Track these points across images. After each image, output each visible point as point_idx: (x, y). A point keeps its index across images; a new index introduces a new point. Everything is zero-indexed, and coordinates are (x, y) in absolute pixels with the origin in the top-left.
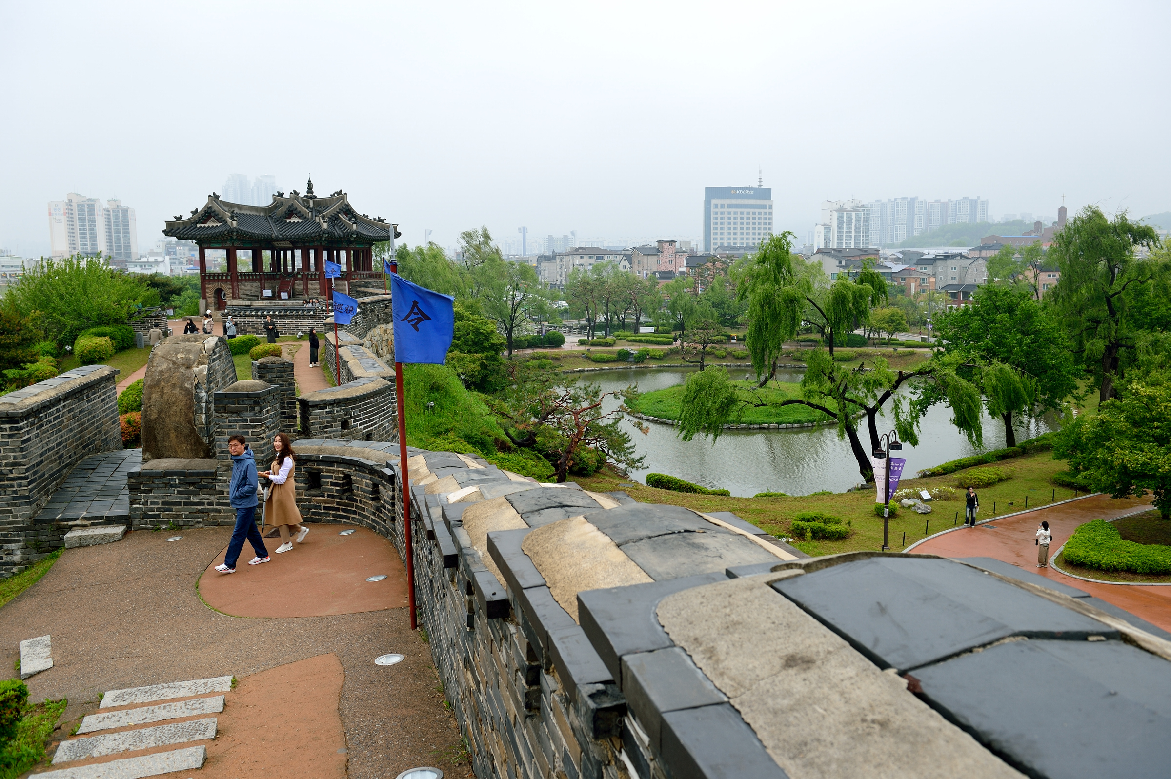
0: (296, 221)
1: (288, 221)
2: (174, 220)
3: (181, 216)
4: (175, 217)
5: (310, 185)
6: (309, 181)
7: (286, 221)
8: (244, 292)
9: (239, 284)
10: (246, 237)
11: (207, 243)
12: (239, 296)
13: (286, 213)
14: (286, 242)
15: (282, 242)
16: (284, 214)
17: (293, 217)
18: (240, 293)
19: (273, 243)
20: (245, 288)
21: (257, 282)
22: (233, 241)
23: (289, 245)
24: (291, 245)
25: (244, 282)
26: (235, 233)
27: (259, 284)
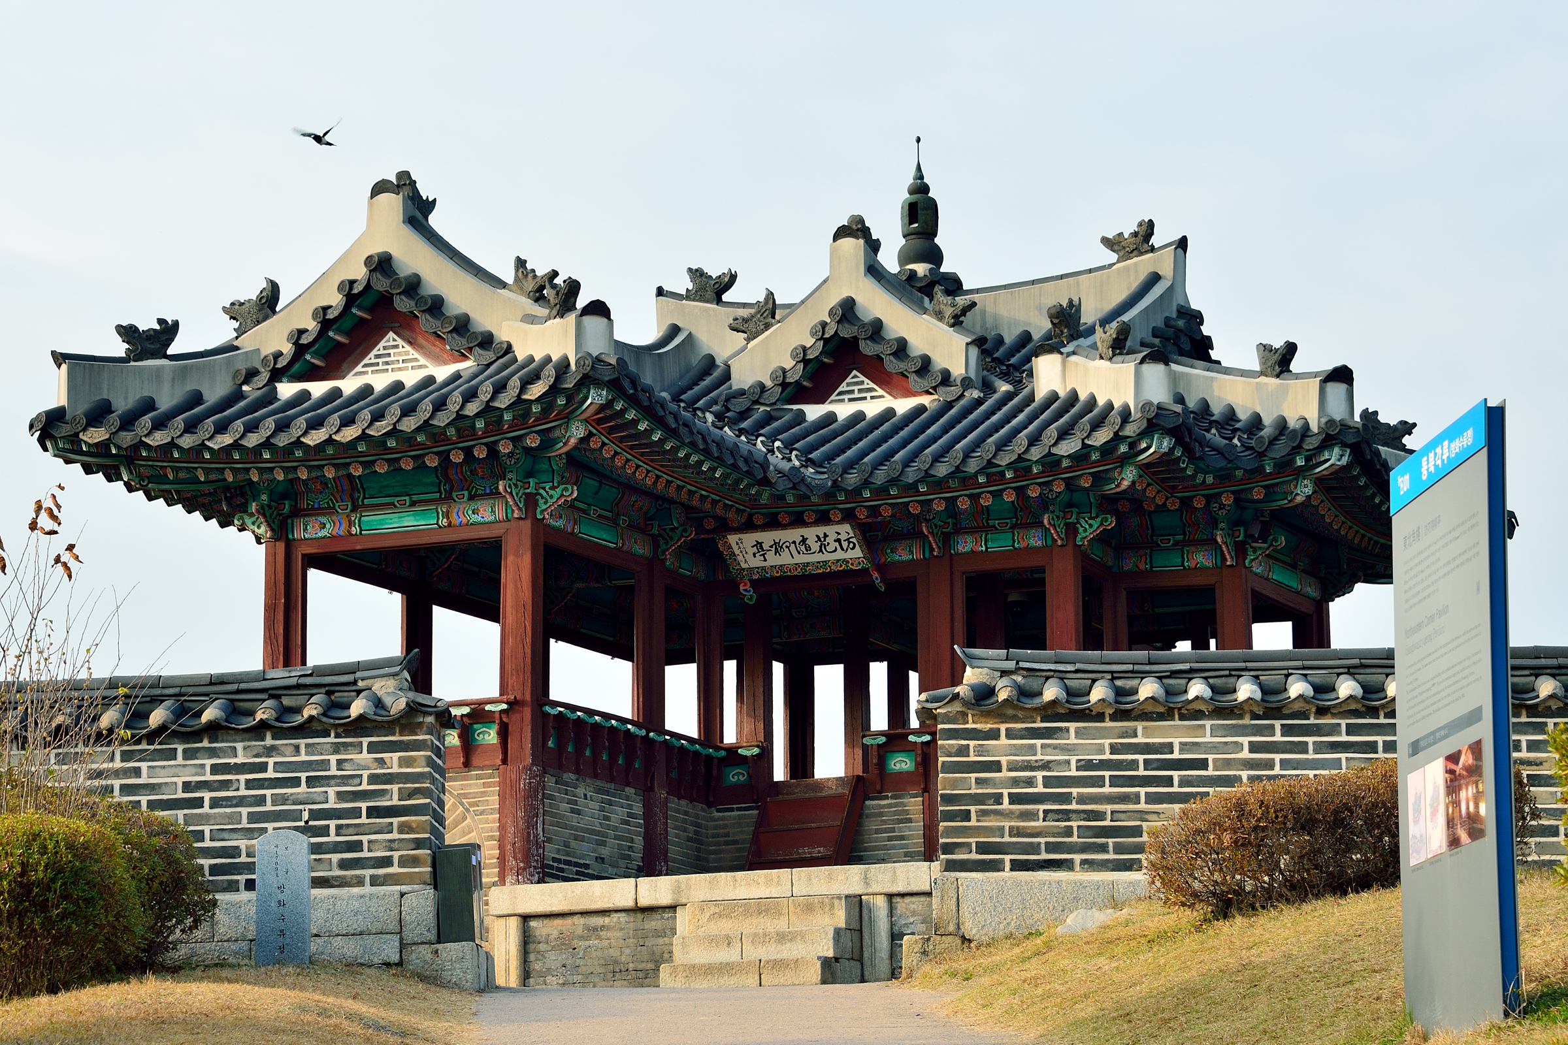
0: (872, 409)
1: (813, 412)
3: (169, 330)
4: (128, 332)
5: (922, 212)
6: (920, 188)
7: (802, 414)
8: (567, 845)
9: (550, 781)
10: (632, 447)
11: (329, 511)
12: (544, 866)
13: (805, 362)
14: (831, 530)
15: (792, 534)
16: (789, 363)
17: (843, 387)
18: (551, 851)
19: (732, 539)
20: (574, 820)
21: (630, 791)
22: (532, 481)
23: (840, 555)
24: (857, 553)
25: (569, 777)
26: (595, 398)
27: (638, 808)
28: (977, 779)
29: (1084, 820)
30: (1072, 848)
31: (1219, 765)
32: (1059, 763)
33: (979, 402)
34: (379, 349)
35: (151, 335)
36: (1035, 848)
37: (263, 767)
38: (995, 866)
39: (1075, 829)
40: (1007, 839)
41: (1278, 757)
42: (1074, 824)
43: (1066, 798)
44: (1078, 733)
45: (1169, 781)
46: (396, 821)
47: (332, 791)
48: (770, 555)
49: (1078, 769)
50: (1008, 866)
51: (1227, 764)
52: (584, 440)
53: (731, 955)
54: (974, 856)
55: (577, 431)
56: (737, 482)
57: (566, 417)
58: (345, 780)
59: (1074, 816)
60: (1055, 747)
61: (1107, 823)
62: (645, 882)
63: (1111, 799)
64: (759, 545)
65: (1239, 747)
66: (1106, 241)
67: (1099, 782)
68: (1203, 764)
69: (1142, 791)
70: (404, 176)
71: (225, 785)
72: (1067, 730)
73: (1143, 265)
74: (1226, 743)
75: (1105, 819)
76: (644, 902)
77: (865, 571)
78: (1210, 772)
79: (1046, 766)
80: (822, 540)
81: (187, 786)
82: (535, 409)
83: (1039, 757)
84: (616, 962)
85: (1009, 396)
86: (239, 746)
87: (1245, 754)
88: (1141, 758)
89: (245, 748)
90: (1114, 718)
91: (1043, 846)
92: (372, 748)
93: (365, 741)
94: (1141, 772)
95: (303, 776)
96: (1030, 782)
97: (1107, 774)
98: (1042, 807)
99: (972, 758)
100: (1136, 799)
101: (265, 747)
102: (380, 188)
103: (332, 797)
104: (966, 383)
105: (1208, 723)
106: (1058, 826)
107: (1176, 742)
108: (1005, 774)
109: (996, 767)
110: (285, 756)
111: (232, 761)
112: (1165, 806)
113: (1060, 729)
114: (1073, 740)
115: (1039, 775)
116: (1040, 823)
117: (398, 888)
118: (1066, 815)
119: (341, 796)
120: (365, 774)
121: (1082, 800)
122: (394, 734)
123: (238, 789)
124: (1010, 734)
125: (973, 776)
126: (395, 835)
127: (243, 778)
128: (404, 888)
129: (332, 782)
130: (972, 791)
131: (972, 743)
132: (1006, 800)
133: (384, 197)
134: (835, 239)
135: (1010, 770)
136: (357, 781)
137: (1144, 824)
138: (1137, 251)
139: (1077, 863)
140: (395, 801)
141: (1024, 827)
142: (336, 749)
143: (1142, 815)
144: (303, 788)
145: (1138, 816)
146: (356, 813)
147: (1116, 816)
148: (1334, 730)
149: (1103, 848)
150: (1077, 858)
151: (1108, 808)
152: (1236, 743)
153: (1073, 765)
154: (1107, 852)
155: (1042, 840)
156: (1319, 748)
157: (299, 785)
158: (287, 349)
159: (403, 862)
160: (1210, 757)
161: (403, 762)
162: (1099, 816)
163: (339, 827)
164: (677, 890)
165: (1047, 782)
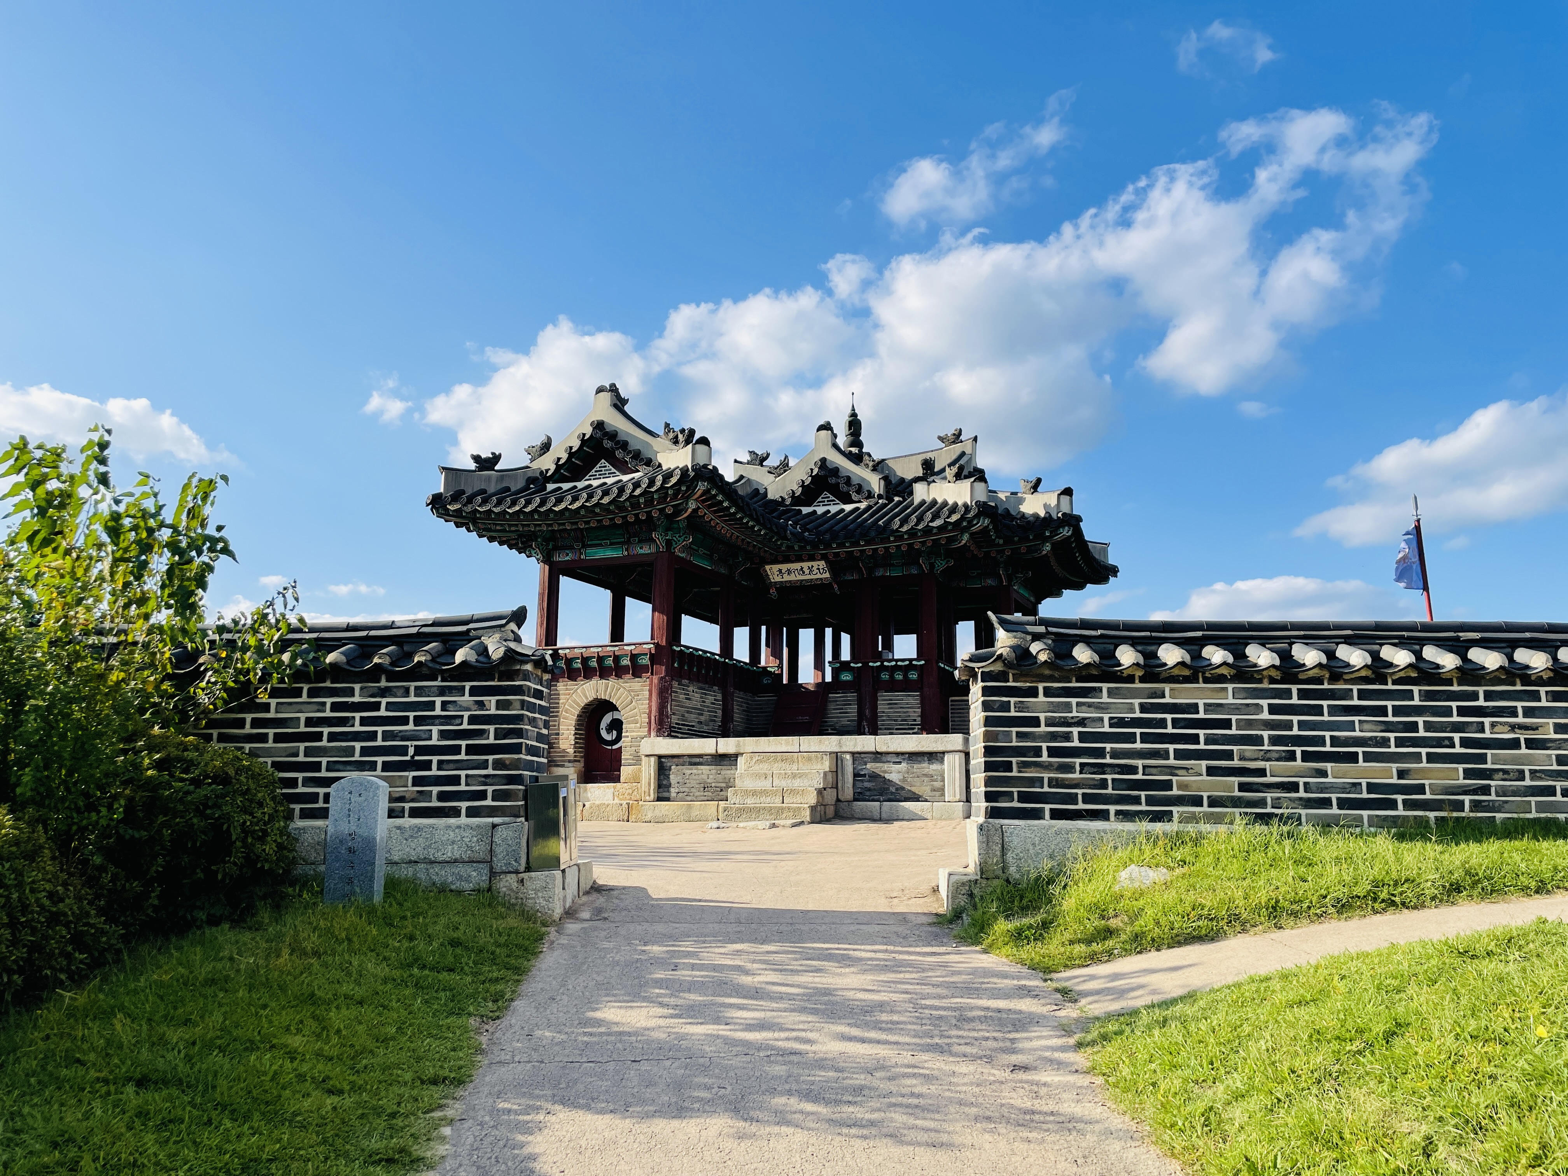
0: (834, 509)
1: (805, 510)
2: (472, 466)
3: (496, 458)
4: (477, 459)
5: (854, 425)
6: (854, 415)
7: (800, 511)
8: (683, 716)
9: (675, 684)
10: (720, 517)
11: (571, 548)
12: (671, 727)
13: (803, 486)
14: (815, 564)
15: (797, 566)
16: (795, 487)
17: (820, 499)
18: (675, 719)
19: (767, 567)
20: (688, 703)
21: (716, 688)
22: (670, 533)
23: (819, 576)
24: (827, 575)
25: (685, 682)
26: (702, 486)
27: (719, 696)
28: (1017, 733)
29: (1119, 773)
30: (1107, 800)
31: (1241, 725)
32: (1094, 720)
33: (885, 505)
34: (597, 468)
35: (487, 460)
36: (1073, 799)
37: (376, 707)
38: (1036, 815)
39: (1110, 782)
40: (1046, 789)
41: (1295, 719)
42: (1109, 777)
43: (1101, 753)
44: (1111, 693)
45: (1195, 739)
46: (491, 758)
47: (435, 730)
48: (785, 576)
49: (1111, 726)
50: (1047, 814)
51: (1250, 724)
52: (695, 511)
53: (766, 784)
54: (1016, 804)
55: (692, 505)
56: (772, 537)
57: (687, 499)
58: (448, 720)
59: (1108, 770)
60: (1090, 705)
61: (1139, 776)
62: (721, 740)
63: (1141, 754)
64: (780, 571)
65: (1259, 708)
66: (940, 438)
67: (1131, 738)
68: (1227, 724)
69: (1171, 747)
70: (613, 385)
71: (343, 722)
72: (1100, 689)
73: (957, 449)
74: (1247, 705)
75: (1136, 773)
76: (721, 751)
77: (830, 584)
78: (1234, 731)
79: (1082, 722)
80: (810, 569)
81: (309, 722)
82: (670, 492)
83: (1075, 714)
84: (705, 782)
85: (900, 503)
86: (357, 687)
87: (1265, 715)
88: (1169, 717)
89: (361, 689)
90: (1142, 680)
91: (1080, 797)
92: (474, 692)
93: (468, 685)
94: (1170, 730)
95: (411, 715)
96: (1067, 737)
97: (1138, 731)
98: (1078, 761)
99: (1013, 713)
100: (1165, 755)
101: (379, 688)
102: (600, 390)
103: (435, 735)
104: (880, 497)
105: (1230, 687)
106: (1093, 779)
107: (1201, 703)
108: (1043, 729)
109: (1035, 722)
110: (396, 697)
111: (350, 700)
112: (1193, 762)
113: (1094, 689)
114: (1105, 699)
115: (1075, 731)
116: (1077, 775)
117: (490, 820)
118: (1101, 768)
119: (443, 735)
120: (466, 715)
121: (1115, 754)
122: (493, 680)
123: (353, 726)
124: (1048, 692)
125: (1014, 730)
126: (490, 771)
127: (357, 716)
128: (497, 820)
129: (437, 721)
130: (1014, 744)
131: (1013, 700)
132: (1045, 753)
133: (602, 394)
134: (818, 430)
135: (1047, 725)
136: (458, 721)
137: (1174, 779)
138: (954, 442)
139: (1112, 813)
140: (491, 740)
141: (1063, 779)
142: (442, 692)
143: (1172, 770)
144: (411, 726)
145: (1168, 770)
146: (456, 750)
147: (1148, 770)
148: (1347, 695)
149: (1136, 800)
150: (1112, 809)
151: (1140, 763)
152: (1257, 705)
153: (1106, 722)
154: (1140, 804)
155: (1080, 792)
156: (1333, 711)
157: (407, 724)
158: (553, 468)
159: (497, 796)
160: (1234, 718)
161: (500, 705)
162: (1133, 770)
163: (440, 763)
164: (738, 745)
165: (1083, 737)
